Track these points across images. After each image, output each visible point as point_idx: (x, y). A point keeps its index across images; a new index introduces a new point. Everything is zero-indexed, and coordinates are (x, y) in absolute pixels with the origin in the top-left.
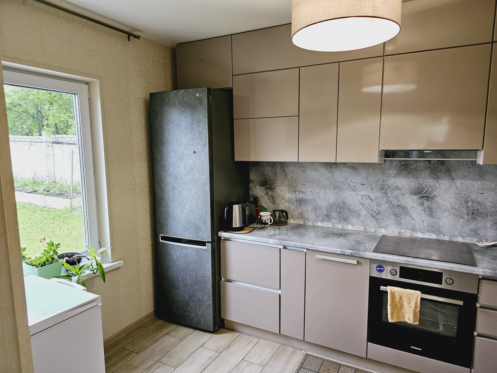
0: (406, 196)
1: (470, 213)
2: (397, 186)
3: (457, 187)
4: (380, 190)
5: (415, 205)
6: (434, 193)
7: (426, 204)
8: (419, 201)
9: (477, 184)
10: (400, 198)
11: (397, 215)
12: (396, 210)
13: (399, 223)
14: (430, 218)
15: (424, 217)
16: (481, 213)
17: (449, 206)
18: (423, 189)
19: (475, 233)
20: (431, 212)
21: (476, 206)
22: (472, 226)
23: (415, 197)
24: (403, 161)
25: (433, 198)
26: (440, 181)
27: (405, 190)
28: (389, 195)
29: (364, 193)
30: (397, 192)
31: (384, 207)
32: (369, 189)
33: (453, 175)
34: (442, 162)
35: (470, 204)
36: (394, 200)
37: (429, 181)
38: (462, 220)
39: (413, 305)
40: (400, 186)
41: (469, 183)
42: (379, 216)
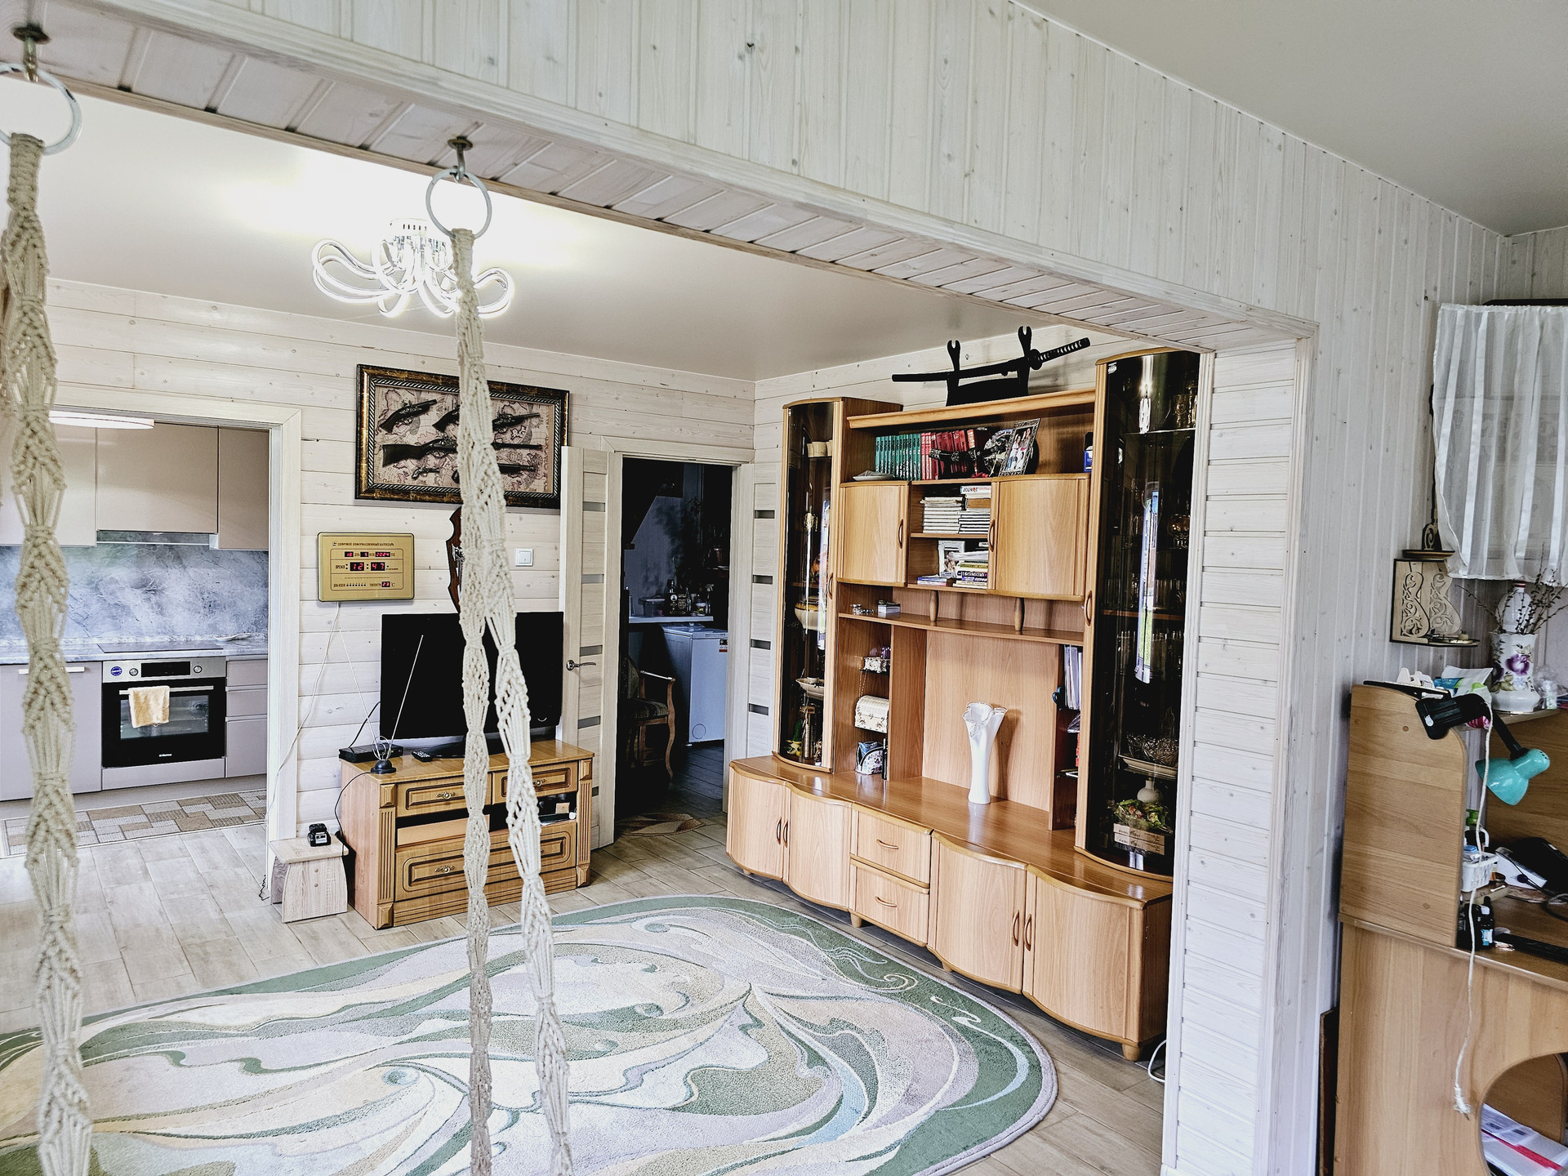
0: (126, 590)
1: (207, 606)
2: (112, 578)
3: (189, 576)
4: (88, 584)
5: (139, 602)
6: (164, 585)
7: (154, 599)
8: (145, 596)
9: (212, 572)
10: (118, 594)
11: (114, 617)
12: (114, 610)
13: (118, 628)
14: (160, 616)
15: (153, 616)
16: (219, 605)
17: (182, 600)
18: (148, 580)
19: (213, 628)
20: (161, 609)
21: (213, 597)
22: (210, 621)
23: (139, 591)
24: (119, 545)
25: (161, 591)
26: (170, 570)
27: (125, 583)
28: (102, 591)
30: (113, 587)
31: (95, 607)
33: (184, 562)
34: (171, 547)
35: (206, 596)
36: (110, 597)
37: (155, 569)
38: (198, 616)
39: (161, 701)
40: (117, 578)
41: (202, 571)
42: (88, 621)
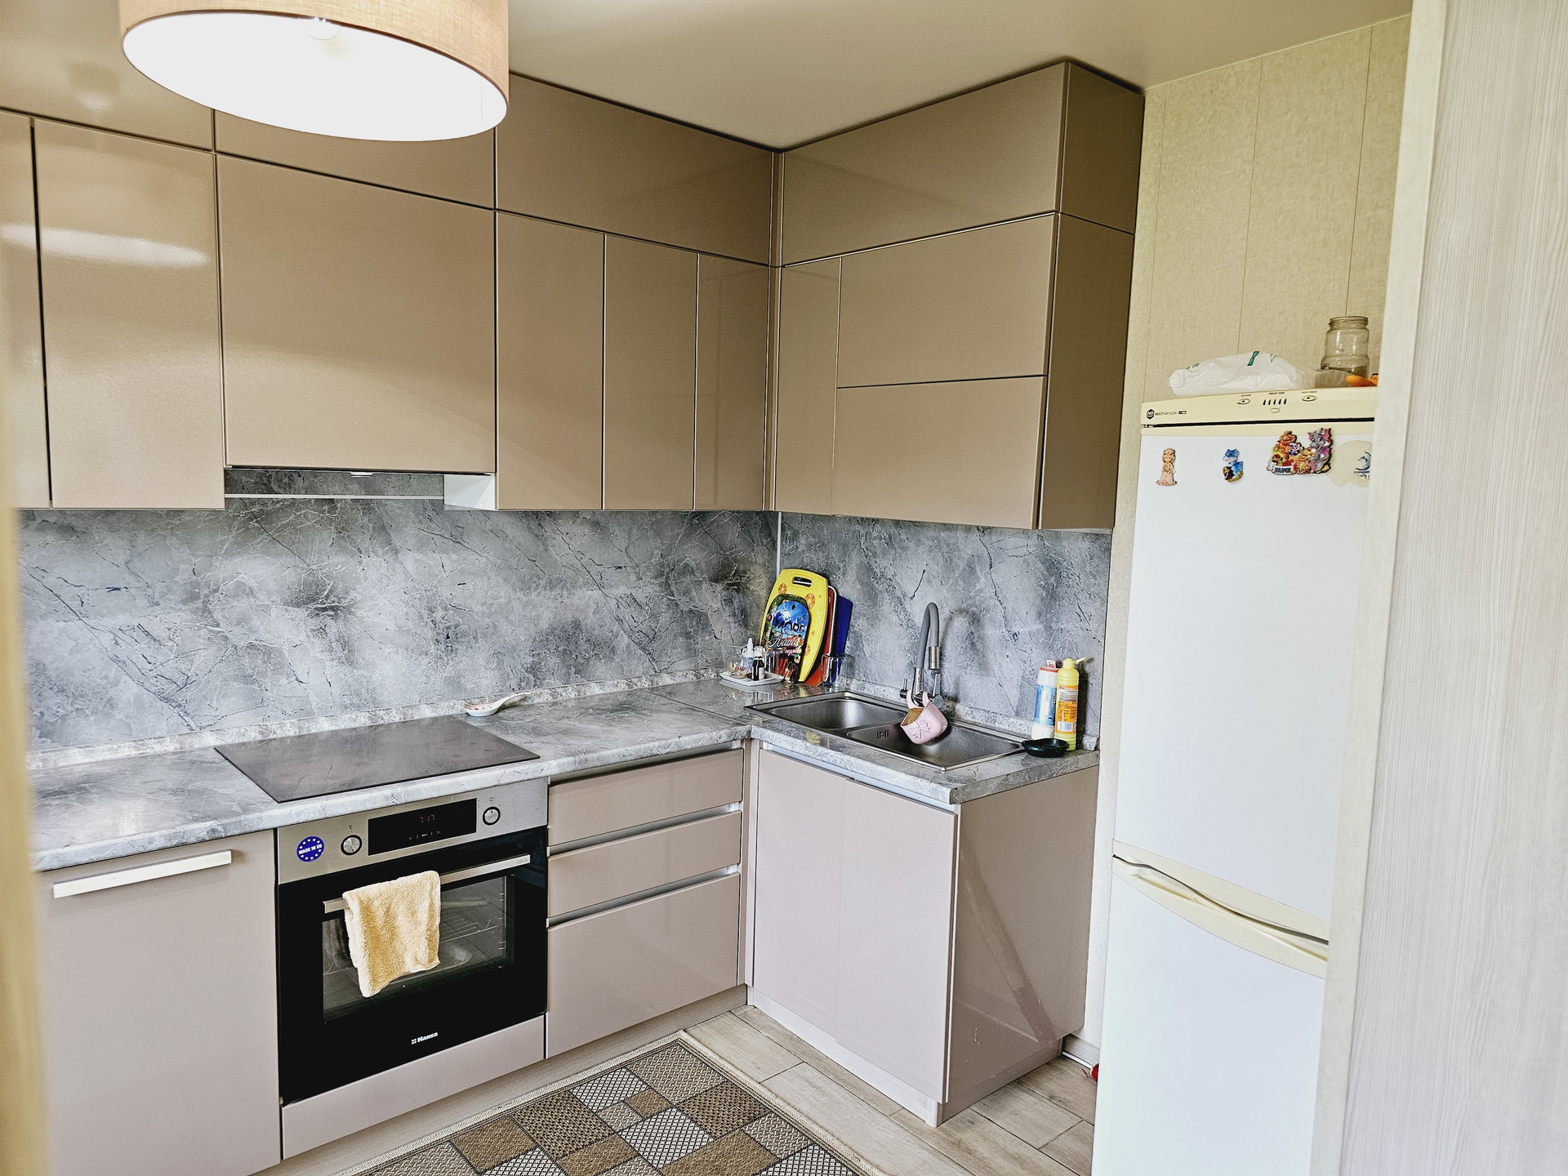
0: (274, 612)
1: (442, 638)
2: (240, 585)
3: (406, 572)
4: (185, 602)
5: (302, 637)
6: (353, 594)
7: (333, 628)
8: (314, 623)
9: (451, 560)
10: (256, 622)
11: (247, 679)
12: (246, 661)
13: (258, 703)
14: (347, 669)
15: (332, 668)
16: (465, 634)
17: (393, 628)
18: (320, 585)
19: (455, 685)
20: (347, 652)
21: (454, 618)
22: (449, 671)
23: (301, 613)
24: (253, 502)
25: (348, 609)
26: (365, 560)
27: (269, 593)
28: (218, 615)
29: (122, 619)
30: (242, 604)
31: (204, 658)
32: (142, 602)
33: (397, 541)
34: (366, 503)
35: (438, 615)
36: (237, 630)
37: (335, 559)
38: (425, 661)
40: (252, 583)
41: (432, 559)
42: (188, 694)
